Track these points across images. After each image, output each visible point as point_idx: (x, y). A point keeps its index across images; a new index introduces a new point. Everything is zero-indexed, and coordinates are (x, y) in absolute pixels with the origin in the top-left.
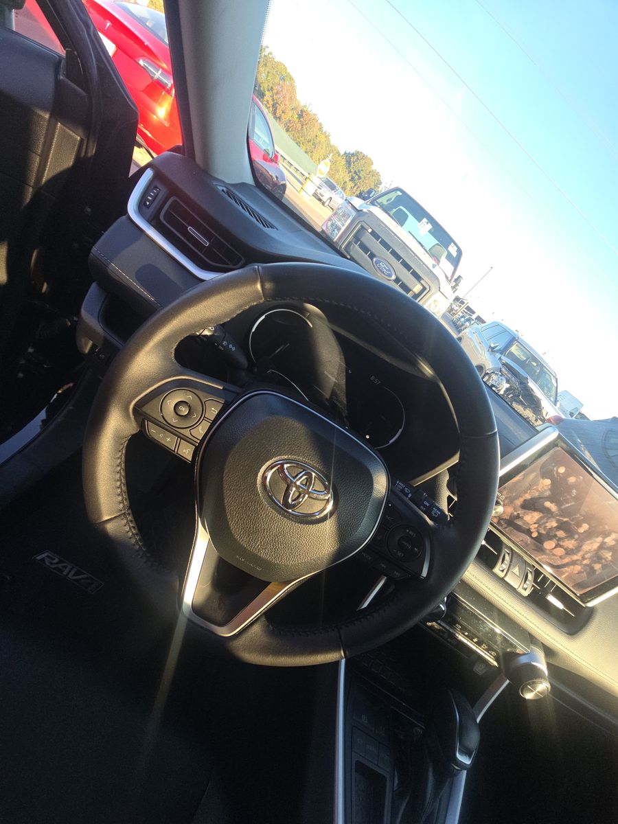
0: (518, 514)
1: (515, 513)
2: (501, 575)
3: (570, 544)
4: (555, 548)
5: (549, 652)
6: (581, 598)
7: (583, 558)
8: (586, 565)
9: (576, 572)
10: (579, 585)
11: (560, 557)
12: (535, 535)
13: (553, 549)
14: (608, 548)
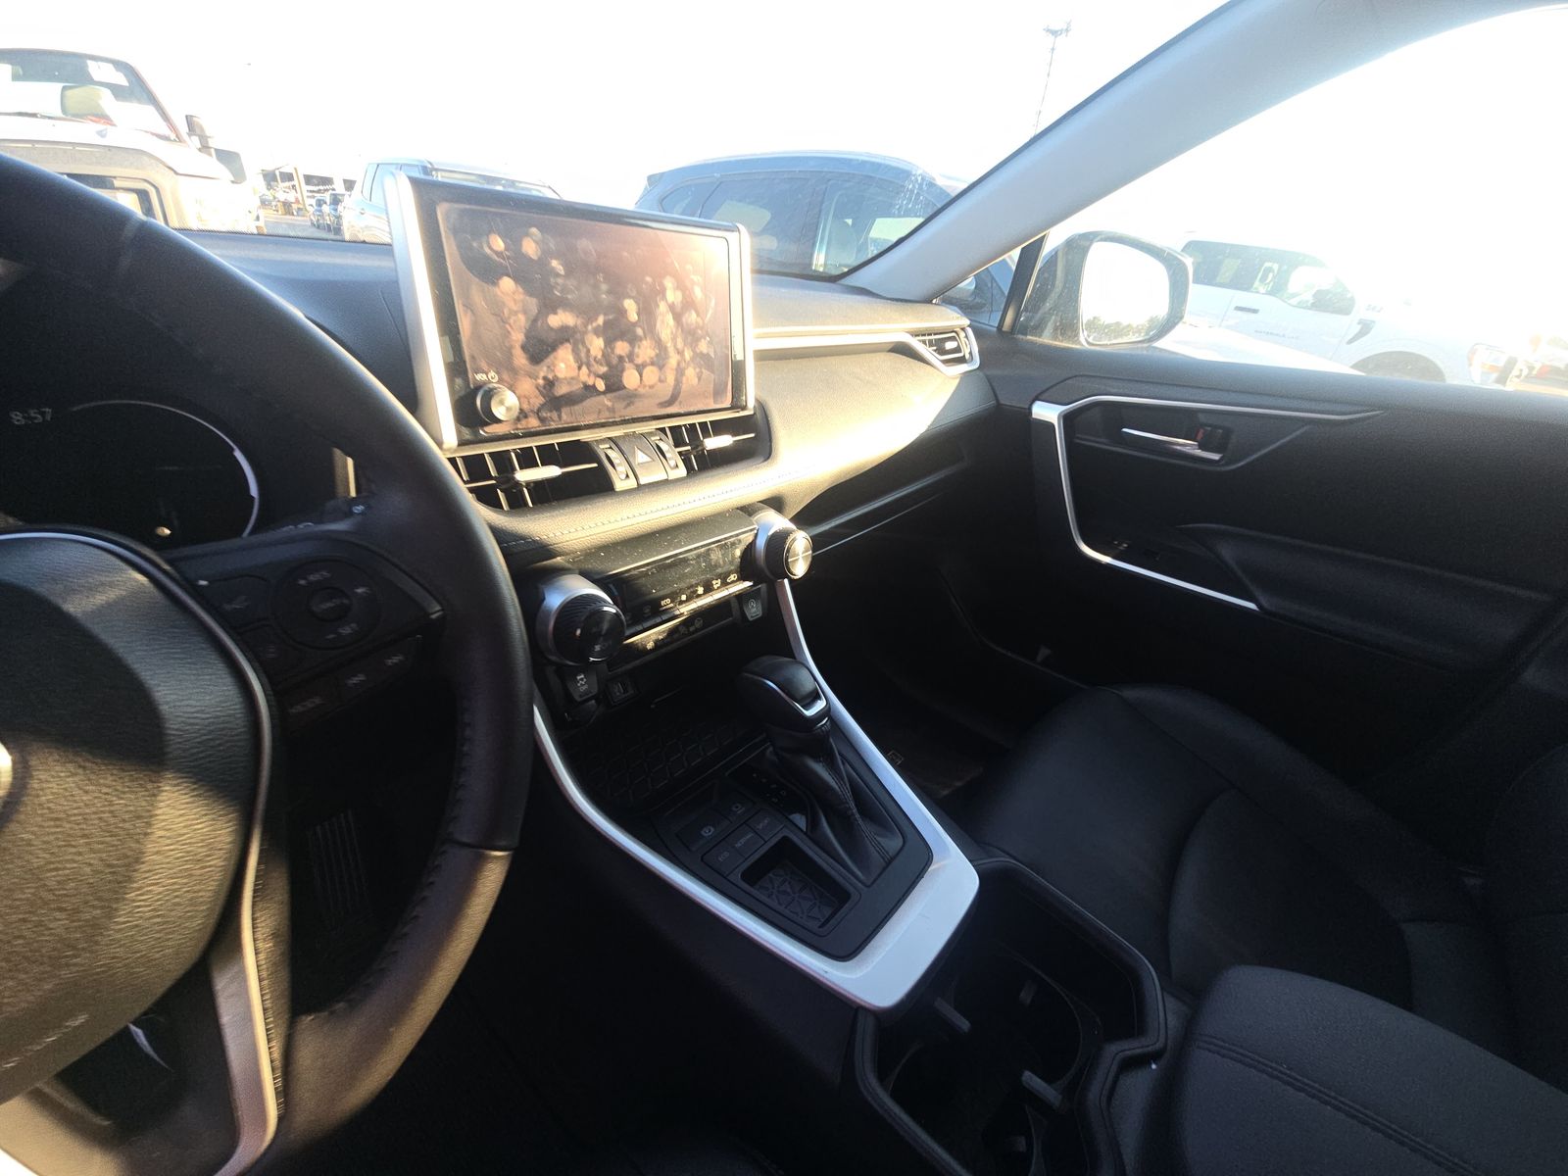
0: (545, 378)
1: (541, 382)
2: (632, 483)
3: (646, 351)
4: (641, 376)
5: (776, 503)
6: (734, 407)
7: (680, 353)
8: (693, 359)
9: (697, 380)
10: (718, 393)
11: (660, 381)
12: (601, 385)
13: (641, 380)
14: (682, 308)
